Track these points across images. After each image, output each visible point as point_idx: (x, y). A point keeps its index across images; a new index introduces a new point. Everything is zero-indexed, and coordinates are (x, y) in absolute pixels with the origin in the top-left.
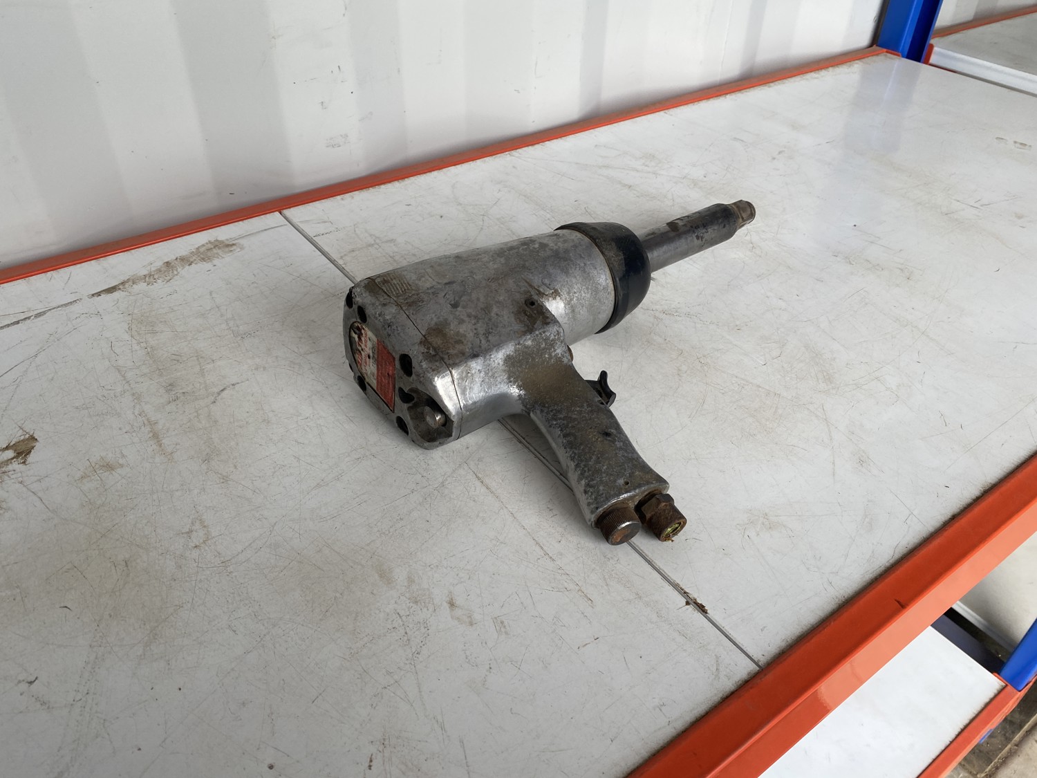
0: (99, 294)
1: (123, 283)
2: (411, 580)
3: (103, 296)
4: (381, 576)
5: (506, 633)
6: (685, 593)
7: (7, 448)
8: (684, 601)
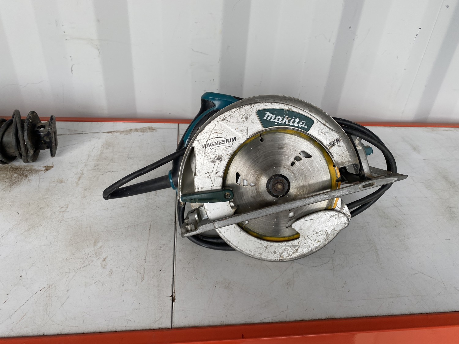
1: (114, 131)
2: (101, 247)
3: (106, 133)
5: (110, 275)
6: (174, 293)
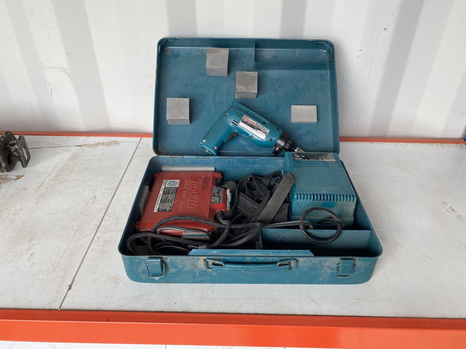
0: (76, 146)
1: (83, 145)
2: (33, 245)
4: (30, 240)
5: (31, 267)
6: (73, 283)
7: (17, 176)
8: (70, 284)
